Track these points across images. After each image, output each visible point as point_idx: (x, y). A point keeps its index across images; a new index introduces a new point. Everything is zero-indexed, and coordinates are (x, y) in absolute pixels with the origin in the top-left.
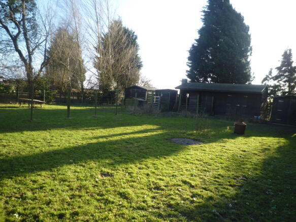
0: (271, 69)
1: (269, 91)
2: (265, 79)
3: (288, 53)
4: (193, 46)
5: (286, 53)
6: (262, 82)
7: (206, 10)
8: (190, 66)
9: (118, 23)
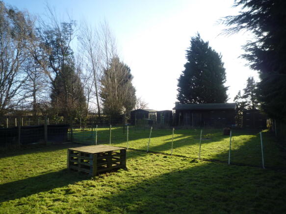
0: (240, 91)
1: (239, 107)
2: (236, 98)
3: (251, 79)
4: (181, 76)
5: (249, 78)
6: (234, 101)
7: (189, 50)
8: (179, 91)
9: (116, 60)
